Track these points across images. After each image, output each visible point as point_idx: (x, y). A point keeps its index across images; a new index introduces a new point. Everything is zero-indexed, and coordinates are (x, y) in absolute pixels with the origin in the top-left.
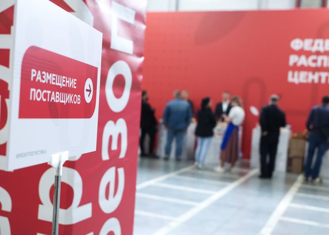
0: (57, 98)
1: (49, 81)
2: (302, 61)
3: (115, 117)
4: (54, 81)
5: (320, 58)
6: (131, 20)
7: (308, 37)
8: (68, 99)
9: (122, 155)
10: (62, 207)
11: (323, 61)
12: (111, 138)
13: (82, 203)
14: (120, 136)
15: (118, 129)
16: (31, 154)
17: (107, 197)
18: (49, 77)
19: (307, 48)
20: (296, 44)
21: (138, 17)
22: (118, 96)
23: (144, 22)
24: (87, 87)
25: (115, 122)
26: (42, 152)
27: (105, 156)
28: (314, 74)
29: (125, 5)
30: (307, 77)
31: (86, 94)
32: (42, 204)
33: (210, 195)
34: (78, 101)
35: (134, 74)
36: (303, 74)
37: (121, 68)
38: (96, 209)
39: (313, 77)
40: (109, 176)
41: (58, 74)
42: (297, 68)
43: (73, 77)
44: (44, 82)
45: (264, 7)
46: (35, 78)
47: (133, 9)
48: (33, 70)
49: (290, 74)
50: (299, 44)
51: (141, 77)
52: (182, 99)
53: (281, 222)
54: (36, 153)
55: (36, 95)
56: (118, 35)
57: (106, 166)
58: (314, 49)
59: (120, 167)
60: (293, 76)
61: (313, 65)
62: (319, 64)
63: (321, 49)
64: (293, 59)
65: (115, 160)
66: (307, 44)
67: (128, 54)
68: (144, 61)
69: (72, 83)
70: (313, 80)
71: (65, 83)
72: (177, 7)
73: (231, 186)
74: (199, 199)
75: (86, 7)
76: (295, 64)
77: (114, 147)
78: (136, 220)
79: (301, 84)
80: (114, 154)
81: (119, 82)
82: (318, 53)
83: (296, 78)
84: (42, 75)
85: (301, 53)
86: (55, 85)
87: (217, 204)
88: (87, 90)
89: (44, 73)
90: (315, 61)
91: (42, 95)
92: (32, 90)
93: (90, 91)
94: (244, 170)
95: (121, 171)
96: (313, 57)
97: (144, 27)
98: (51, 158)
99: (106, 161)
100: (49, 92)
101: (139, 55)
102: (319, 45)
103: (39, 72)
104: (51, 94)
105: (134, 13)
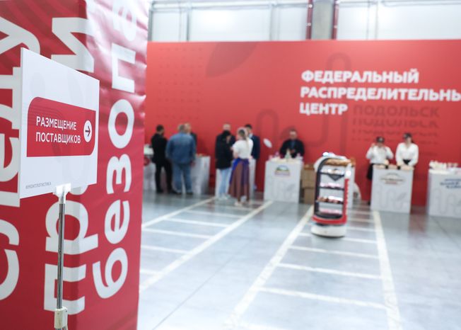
0: (59, 139)
1: (51, 125)
2: (313, 92)
3: (118, 153)
4: (56, 125)
5: (330, 90)
6: (132, 60)
7: (318, 69)
8: (70, 139)
9: (127, 189)
10: (66, 238)
11: (332, 93)
12: (115, 173)
13: (89, 234)
14: (124, 171)
15: (122, 164)
16: (38, 185)
17: (113, 228)
18: (52, 122)
19: (317, 80)
20: (307, 76)
21: (139, 57)
22: (121, 133)
23: (145, 63)
24: (86, 128)
25: (119, 158)
26: (48, 184)
27: (110, 190)
28: (324, 105)
29: (125, 46)
30: (318, 109)
31: (86, 134)
32: (49, 236)
33: (223, 228)
34: (78, 140)
35: (136, 112)
36: (314, 105)
37: (123, 106)
38: (103, 239)
39: (324, 109)
40: (114, 209)
41: (60, 119)
42: (308, 100)
43: (73, 121)
44: (47, 126)
45: (275, 39)
46: (40, 123)
47: (133, 50)
48: (38, 117)
49: (302, 105)
50: (310, 76)
51: (143, 115)
52: (186, 132)
53: (290, 251)
54: (43, 185)
55: (41, 137)
56: (119, 75)
57: (112, 199)
58: (324, 81)
59: (125, 200)
60: (305, 108)
61: (324, 96)
62: (329, 96)
63: (331, 81)
64: (304, 91)
65: (119, 194)
66: (317, 76)
67: (130, 93)
68: (146, 99)
69: (72, 125)
70: (324, 112)
71: (65, 126)
72: (188, 38)
73: (244, 219)
74: (213, 232)
75: (86, 49)
76: (306, 95)
77: (119, 181)
78: (142, 254)
79: (313, 116)
80: (119, 189)
81: (122, 120)
82: (328, 85)
83: (308, 110)
84: (46, 121)
85: (312, 84)
86: (57, 128)
87: (229, 237)
88: (86, 131)
89: (47, 119)
90: (325, 93)
91: (46, 137)
92: (37, 133)
93: (89, 131)
94: (258, 203)
95: (126, 204)
96: (324, 89)
97: (145, 66)
98: (56, 188)
99: (111, 195)
100: (52, 134)
101: (141, 94)
102: (328, 77)
103: (43, 119)
104: (53, 136)
105: (134, 53)
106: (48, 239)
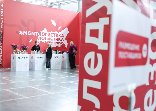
17: (148, 105)
25: (152, 65)
59: (155, 89)
106: (114, 107)
